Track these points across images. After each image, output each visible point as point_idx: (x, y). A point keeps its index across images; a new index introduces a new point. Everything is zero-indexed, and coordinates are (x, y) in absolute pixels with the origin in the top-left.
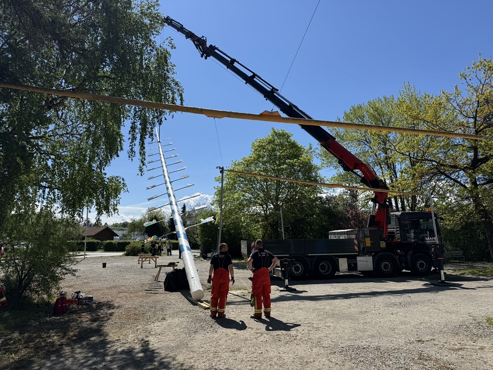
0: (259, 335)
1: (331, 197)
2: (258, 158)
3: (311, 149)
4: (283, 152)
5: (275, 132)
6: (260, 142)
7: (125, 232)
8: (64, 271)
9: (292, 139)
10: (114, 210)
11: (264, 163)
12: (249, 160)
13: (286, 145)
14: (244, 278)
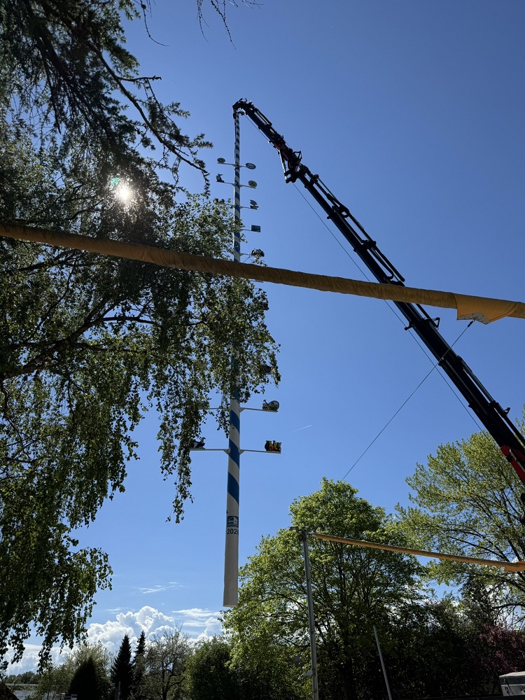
6: (304, 501)
7: (31, 693)
9: (359, 496)
10: (79, 631)
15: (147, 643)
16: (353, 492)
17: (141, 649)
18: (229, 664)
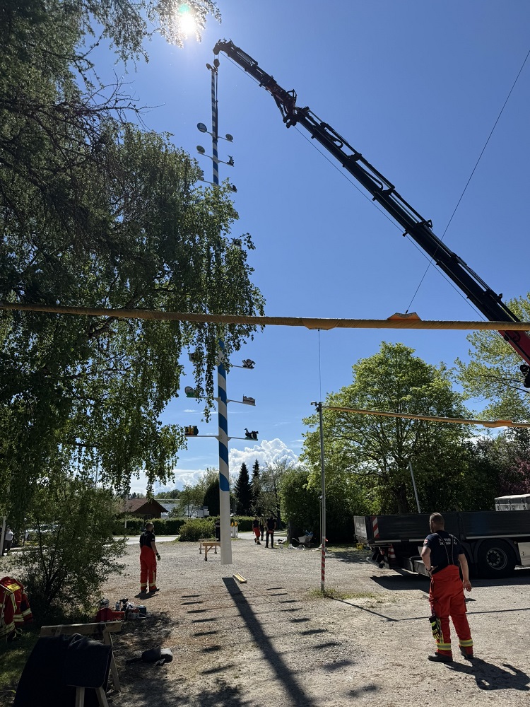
0: (418, 678)
1: (486, 443)
2: (365, 387)
3: (445, 369)
4: (402, 376)
5: (387, 347)
6: (365, 363)
7: (176, 506)
8: (106, 567)
9: (414, 356)
10: (169, 474)
11: (376, 394)
12: (352, 391)
13: (405, 365)
14: (363, 578)
15: (261, 468)
16: (409, 353)
17: (256, 474)
18: (306, 486)
